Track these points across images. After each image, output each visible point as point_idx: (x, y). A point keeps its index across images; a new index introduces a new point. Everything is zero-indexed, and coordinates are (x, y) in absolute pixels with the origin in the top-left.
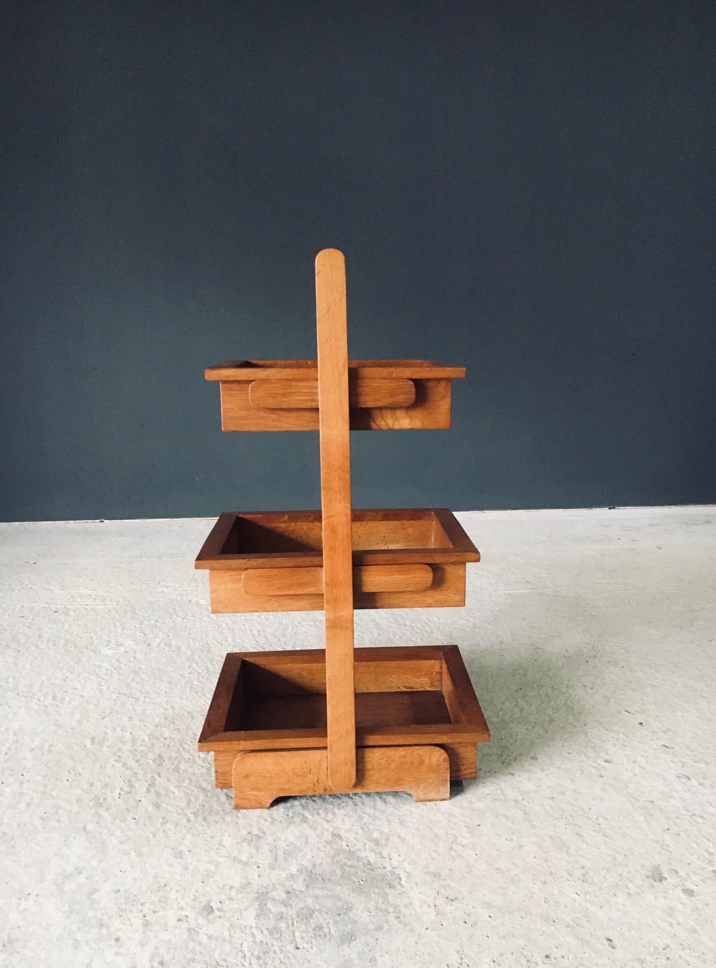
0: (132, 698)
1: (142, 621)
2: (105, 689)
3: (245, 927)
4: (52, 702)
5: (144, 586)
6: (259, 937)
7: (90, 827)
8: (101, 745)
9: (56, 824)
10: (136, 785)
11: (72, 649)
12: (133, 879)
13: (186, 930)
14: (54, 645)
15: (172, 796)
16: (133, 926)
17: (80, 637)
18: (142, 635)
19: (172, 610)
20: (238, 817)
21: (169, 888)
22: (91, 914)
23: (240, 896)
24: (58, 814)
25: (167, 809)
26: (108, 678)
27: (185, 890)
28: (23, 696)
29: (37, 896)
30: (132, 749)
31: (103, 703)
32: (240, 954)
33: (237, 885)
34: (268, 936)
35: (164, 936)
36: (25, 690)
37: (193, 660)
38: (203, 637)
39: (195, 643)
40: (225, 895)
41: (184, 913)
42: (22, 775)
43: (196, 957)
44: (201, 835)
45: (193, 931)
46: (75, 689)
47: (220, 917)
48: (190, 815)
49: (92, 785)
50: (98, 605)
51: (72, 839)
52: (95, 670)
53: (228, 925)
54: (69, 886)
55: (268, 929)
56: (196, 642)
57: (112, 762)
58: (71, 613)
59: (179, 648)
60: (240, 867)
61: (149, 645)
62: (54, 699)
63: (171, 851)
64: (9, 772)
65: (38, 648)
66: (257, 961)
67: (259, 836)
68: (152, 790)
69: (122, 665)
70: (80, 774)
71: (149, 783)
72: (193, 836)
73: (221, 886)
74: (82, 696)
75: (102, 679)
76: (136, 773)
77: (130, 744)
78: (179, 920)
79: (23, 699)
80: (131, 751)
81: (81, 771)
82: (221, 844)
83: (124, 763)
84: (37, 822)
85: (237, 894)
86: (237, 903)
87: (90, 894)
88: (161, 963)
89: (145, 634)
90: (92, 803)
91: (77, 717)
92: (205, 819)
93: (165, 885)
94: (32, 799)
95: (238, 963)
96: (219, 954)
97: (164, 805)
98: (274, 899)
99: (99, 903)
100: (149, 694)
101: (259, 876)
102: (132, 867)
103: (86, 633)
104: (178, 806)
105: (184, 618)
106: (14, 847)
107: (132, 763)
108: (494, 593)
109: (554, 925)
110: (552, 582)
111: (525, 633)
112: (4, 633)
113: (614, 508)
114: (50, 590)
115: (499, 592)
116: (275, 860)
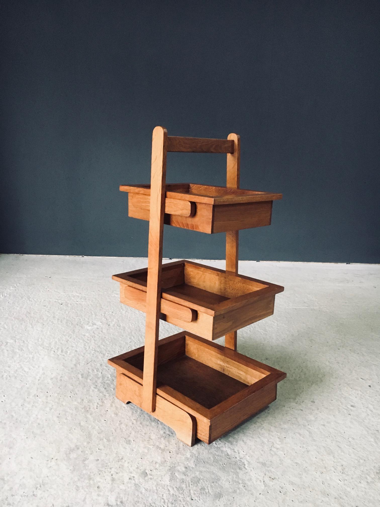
0: (102, 354)
1: (105, 312)
2: (88, 348)
3: (164, 485)
4: (61, 353)
5: (105, 293)
6: (172, 492)
7: (82, 423)
8: (87, 379)
9: (65, 421)
10: (105, 402)
11: (70, 325)
12: (105, 454)
13: (134, 485)
14: (61, 322)
15: (124, 409)
16: (106, 480)
17: (74, 319)
18: (105, 319)
19: (120, 307)
20: (158, 423)
21: (124, 460)
22: (84, 472)
23: (161, 468)
24: (66, 415)
25: (121, 416)
26: (89, 342)
27: (132, 462)
28: (46, 349)
29: (56, 460)
30: (102, 382)
31: (87, 355)
32: (162, 500)
33: (159, 461)
34: (177, 491)
35: (122, 487)
36: (47, 346)
37: (132, 335)
38: (137, 323)
39: (132, 326)
40: (153, 467)
41: (133, 475)
42: (47, 392)
43: (140, 500)
44: (139, 432)
45: (137, 485)
46: (72, 347)
47: (151, 479)
48: (133, 420)
49: (83, 400)
50: (83, 302)
51: (73, 429)
52: (82, 337)
53: (155, 483)
54: (73, 456)
55: (176, 487)
56: (133, 325)
57: (92, 388)
58: (69, 305)
59: (124, 328)
60: (160, 451)
61: (109, 325)
62: (62, 352)
63: (124, 440)
64: (41, 390)
65: (53, 323)
66: (171, 505)
67: (169, 435)
68: (114, 405)
69: (96, 335)
70: (76, 394)
71: (112, 401)
72: (135, 432)
73: (151, 461)
74: (76, 351)
75: (86, 342)
76: (105, 395)
77: (101, 379)
78: (130, 479)
79: (46, 351)
80: (102, 383)
81: (77, 392)
82: (150, 438)
83: (99, 389)
84: (56, 419)
85: (159, 466)
86: (160, 472)
87: (84, 461)
88: (122, 502)
89: (107, 319)
90: (83, 410)
91: (74, 362)
92: (141, 423)
93: (122, 459)
94: (53, 406)
95: (161, 505)
96: (152, 500)
97: (120, 414)
98: (179, 471)
99: (88, 466)
100: (110, 352)
101: (170, 457)
102: (104, 447)
103: (77, 317)
104: (127, 415)
105: (126, 312)
106: (44, 432)
107: (102, 389)
108: (287, 307)
109: (328, 497)
110: (318, 303)
111: (305, 331)
112: (36, 314)
113: (349, 264)
114: (58, 292)
115: (290, 307)
116: (179, 449)
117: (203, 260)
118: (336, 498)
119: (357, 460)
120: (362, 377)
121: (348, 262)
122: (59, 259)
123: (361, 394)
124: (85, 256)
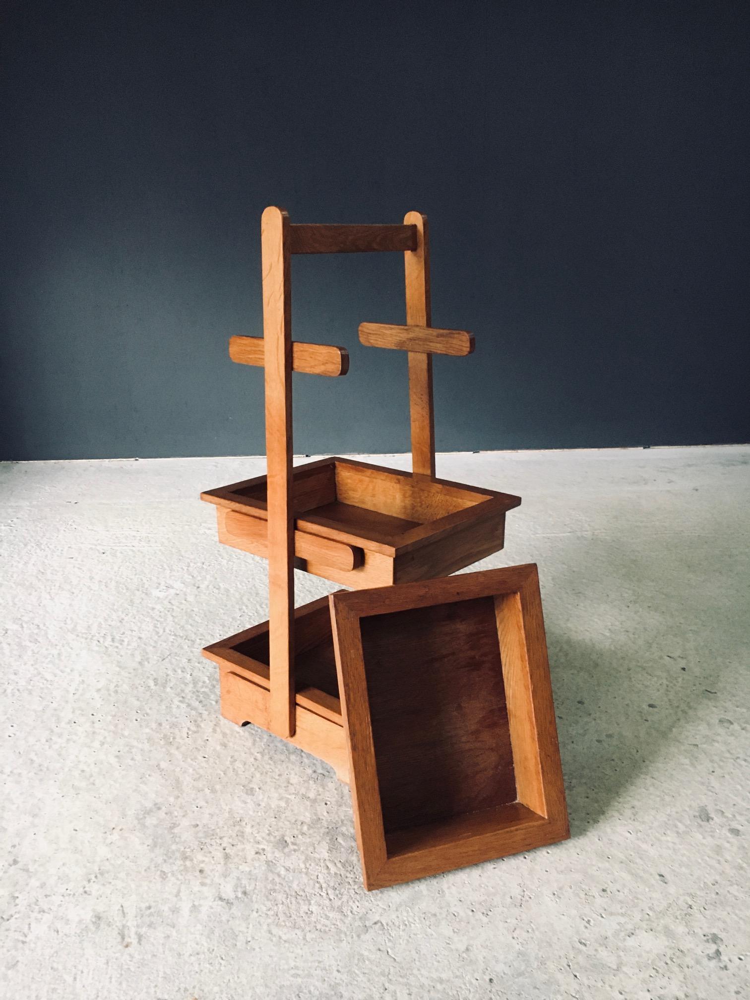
0: (189, 640)
1: (188, 563)
2: (161, 631)
3: (320, 860)
4: (111, 643)
5: (187, 527)
6: (333, 870)
7: (163, 765)
8: (164, 687)
9: (131, 763)
10: (202, 725)
11: (124, 591)
12: (210, 814)
13: (265, 862)
14: (106, 587)
15: (237, 735)
16: (215, 858)
17: (131, 579)
18: (191, 577)
19: (216, 552)
20: (302, 756)
21: (244, 823)
22: (174, 847)
23: (311, 831)
24: (131, 753)
25: (234, 748)
26: (162, 620)
27: (259, 825)
28: (83, 637)
29: (121, 830)
30: (194, 690)
31: (161, 645)
32: (317, 885)
33: (308, 820)
34: (341, 868)
35: (245, 868)
36: (84, 631)
37: (243, 603)
38: (250, 580)
39: (243, 586)
40: (297, 830)
41: (261, 846)
42: (93, 715)
43: (277, 888)
44: (269, 773)
45: (271, 863)
46: (132, 631)
47: (295, 850)
48: (256, 754)
49: (160, 724)
50: (144, 547)
51: (147, 776)
52: (148, 612)
53: (303, 858)
54: (151, 821)
55: (340, 861)
56: (244, 584)
57: (176, 701)
58: (118, 554)
59: (227, 591)
60: (308, 803)
61: (198, 587)
62: (113, 640)
63: (242, 788)
64: (80, 712)
65: (91, 589)
66: (333, 891)
67: (324, 775)
68: (218, 730)
69: (174, 607)
70: (147, 714)
71: (214, 723)
72: (261, 774)
73: (293, 821)
74: (140, 638)
75: (158, 621)
76: (201, 713)
77: (191, 685)
78: (257, 853)
79: (83, 640)
80: (194, 693)
81: (148, 711)
82: (289, 782)
83: (188, 703)
84: (113, 760)
85: (308, 829)
86: (309, 837)
87: (172, 828)
88: (245, 893)
89: (193, 576)
90: (162, 742)
91: (138, 658)
92: (271, 758)
93: (241, 820)
94: (105, 738)
95: (316, 893)
96: (298, 885)
97: (231, 744)
98: (343, 835)
99: (180, 837)
100: (204, 636)
101: (328, 812)
102: (207, 802)
103: (136, 575)
104: (244, 746)
105: (229, 561)
106: (94, 784)
107: (196, 704)
108: (532, 536)
109: (608, 862)
110: (589, 525)
111: (566, 577)
112: (56, 574)
113: (649, 447)
114: (95, 531)
115: (538, 535)
116: (342, 798)
117: (370, 455)
118: (622, 862)
119: (659, 796)
120: (670, 655)
121: (647, 445)
122: (91, 466)
123: (668, 683)
124: (140, 460)
